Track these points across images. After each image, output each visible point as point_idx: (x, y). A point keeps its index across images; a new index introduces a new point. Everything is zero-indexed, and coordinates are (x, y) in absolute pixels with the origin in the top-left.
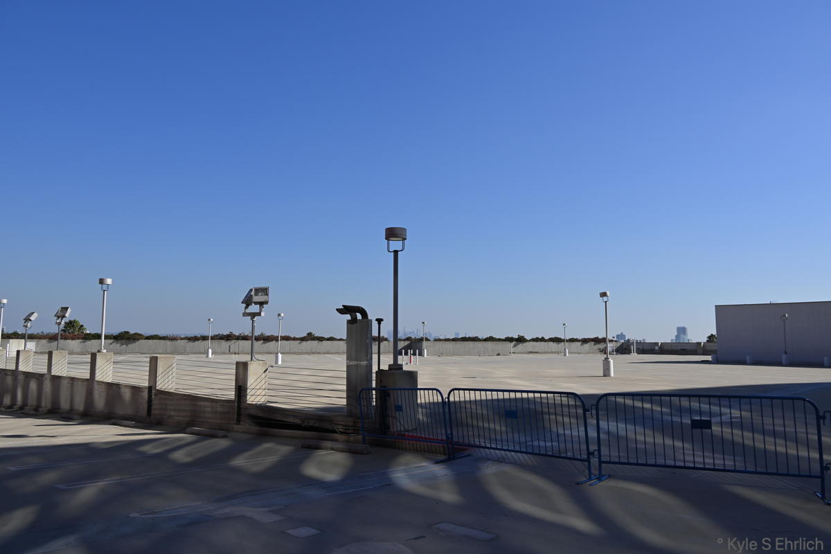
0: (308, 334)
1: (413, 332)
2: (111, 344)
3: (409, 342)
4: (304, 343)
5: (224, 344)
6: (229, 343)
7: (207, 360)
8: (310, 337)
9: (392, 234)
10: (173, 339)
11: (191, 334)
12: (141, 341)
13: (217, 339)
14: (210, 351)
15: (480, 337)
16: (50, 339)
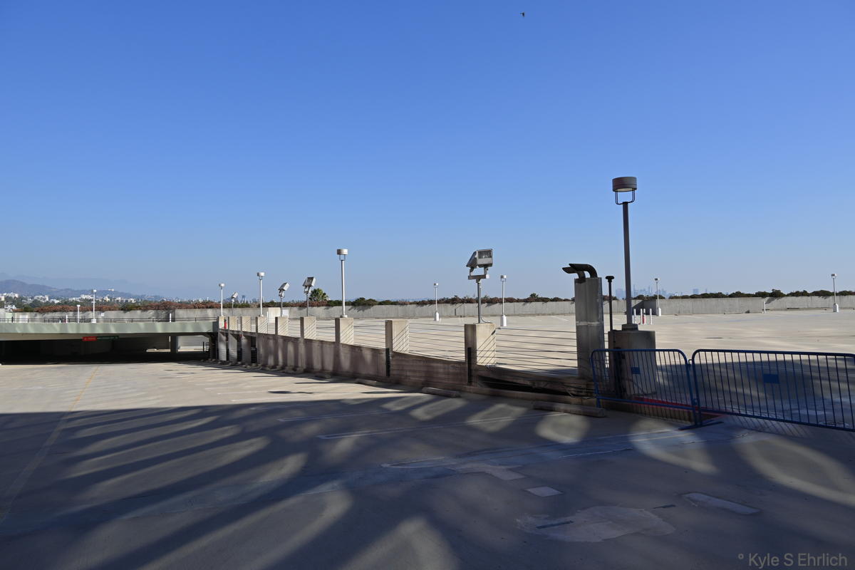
0: (532, 295)
1: (644, 290)
2: (350, 310)
3: (640, 301)
4: (528, 304)
5: (450, 307)
6: (454, 307)
7: (435, 323)
8: (533, 298)
9: (620, 184)
10: (403, 304)
11: (419, 299)
12: (375, 307)
13: (443, 303)
14: (438, 314)
15: (724, 293)
16: (300, 306)
